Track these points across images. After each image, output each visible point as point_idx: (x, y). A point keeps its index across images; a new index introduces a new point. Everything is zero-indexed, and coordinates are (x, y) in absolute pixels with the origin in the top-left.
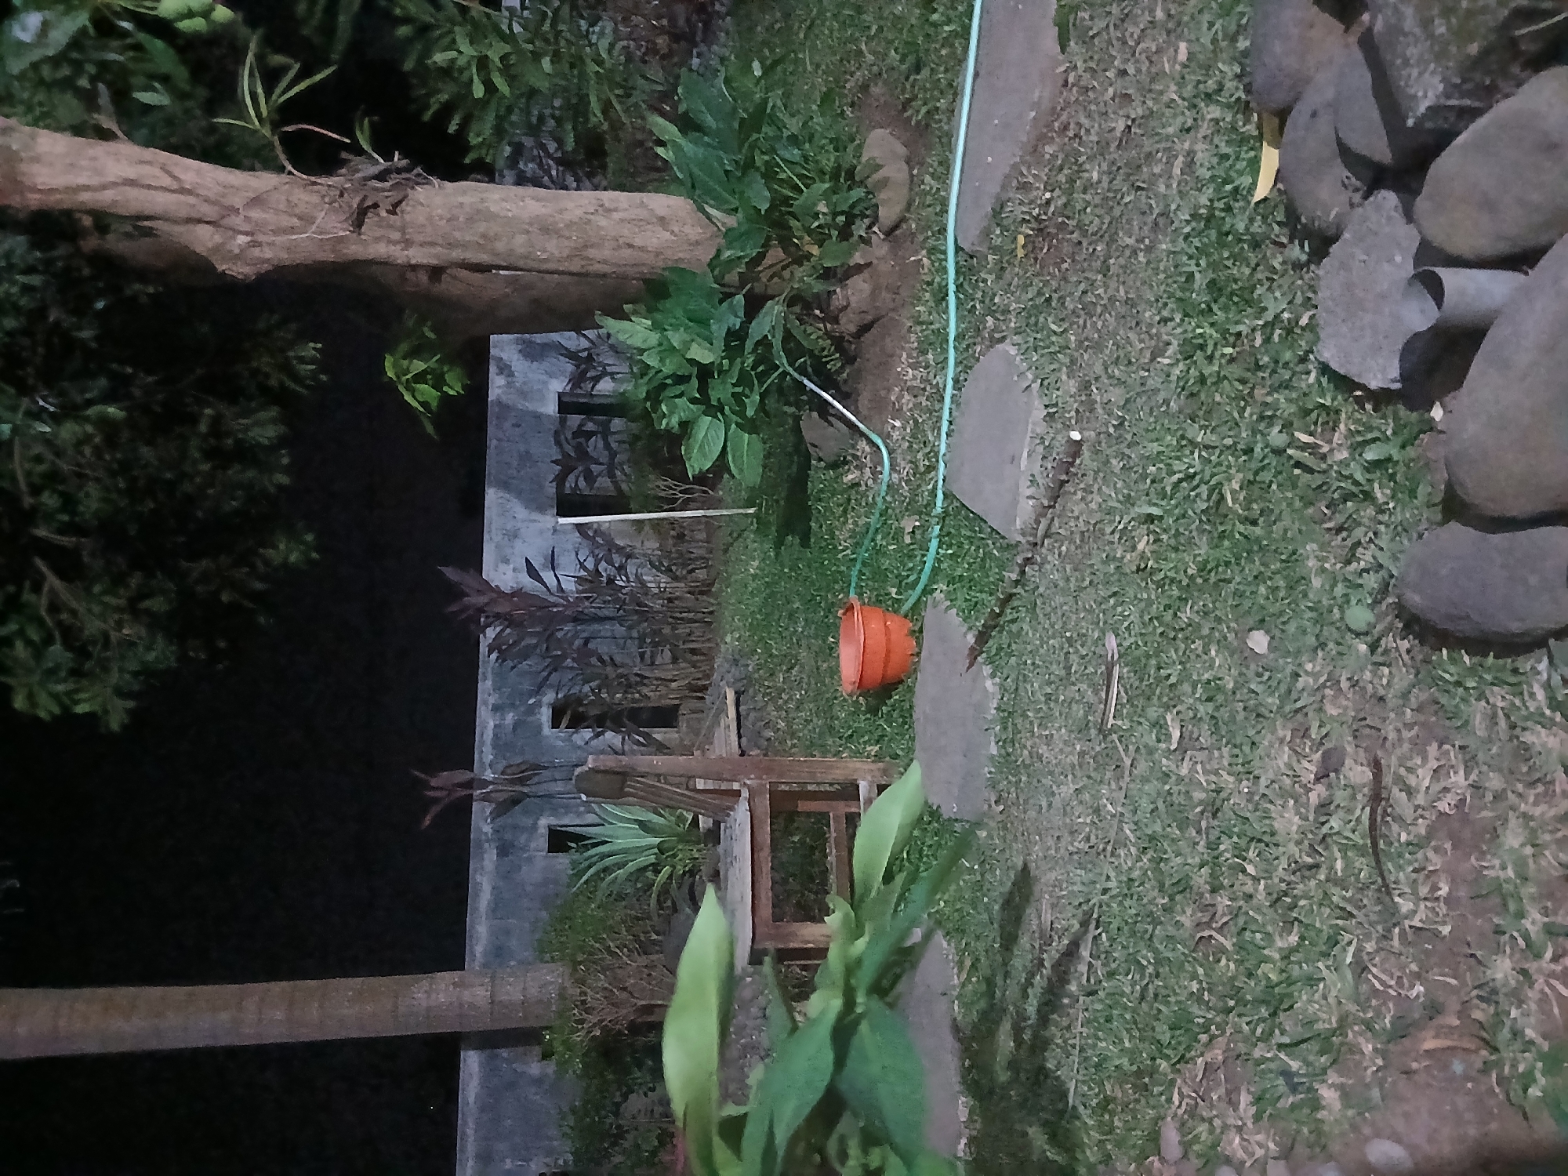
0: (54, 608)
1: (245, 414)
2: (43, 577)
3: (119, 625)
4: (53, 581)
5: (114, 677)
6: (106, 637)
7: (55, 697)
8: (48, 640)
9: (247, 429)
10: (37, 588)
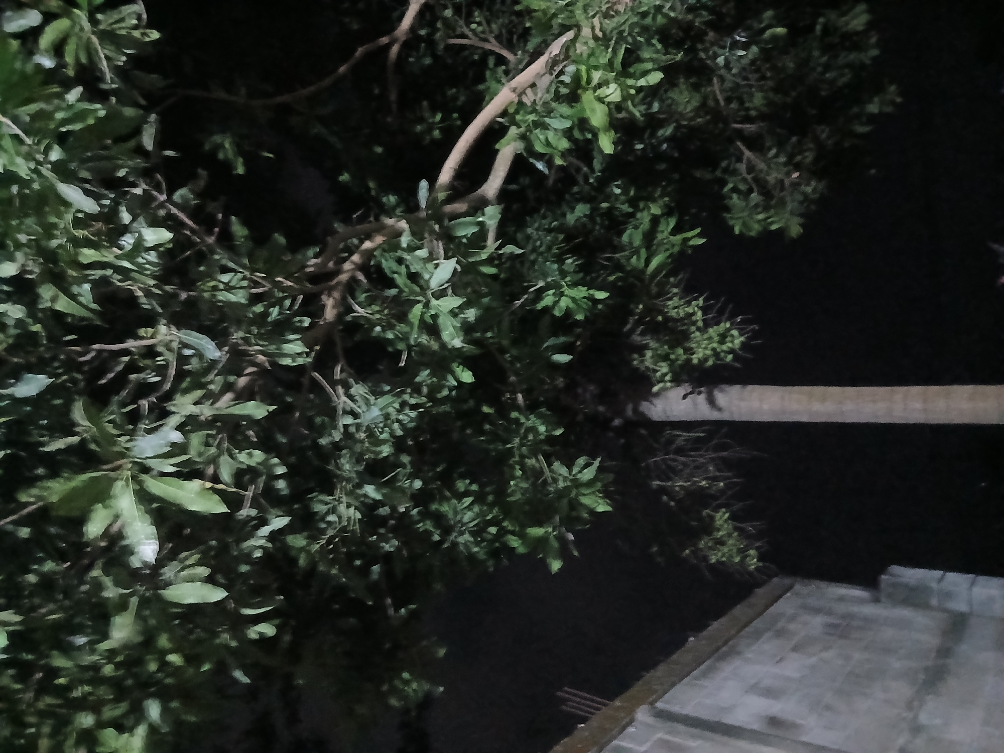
0: (751, 169)
1: (844, 14)
2: (742, 153)
3: (788, 174)
4: (747, 153)
5: (789, 207)
6: (782, 182)
7: (759, 221)
8: (751, 191)
9: (847, 24)
10: (739, 159)
